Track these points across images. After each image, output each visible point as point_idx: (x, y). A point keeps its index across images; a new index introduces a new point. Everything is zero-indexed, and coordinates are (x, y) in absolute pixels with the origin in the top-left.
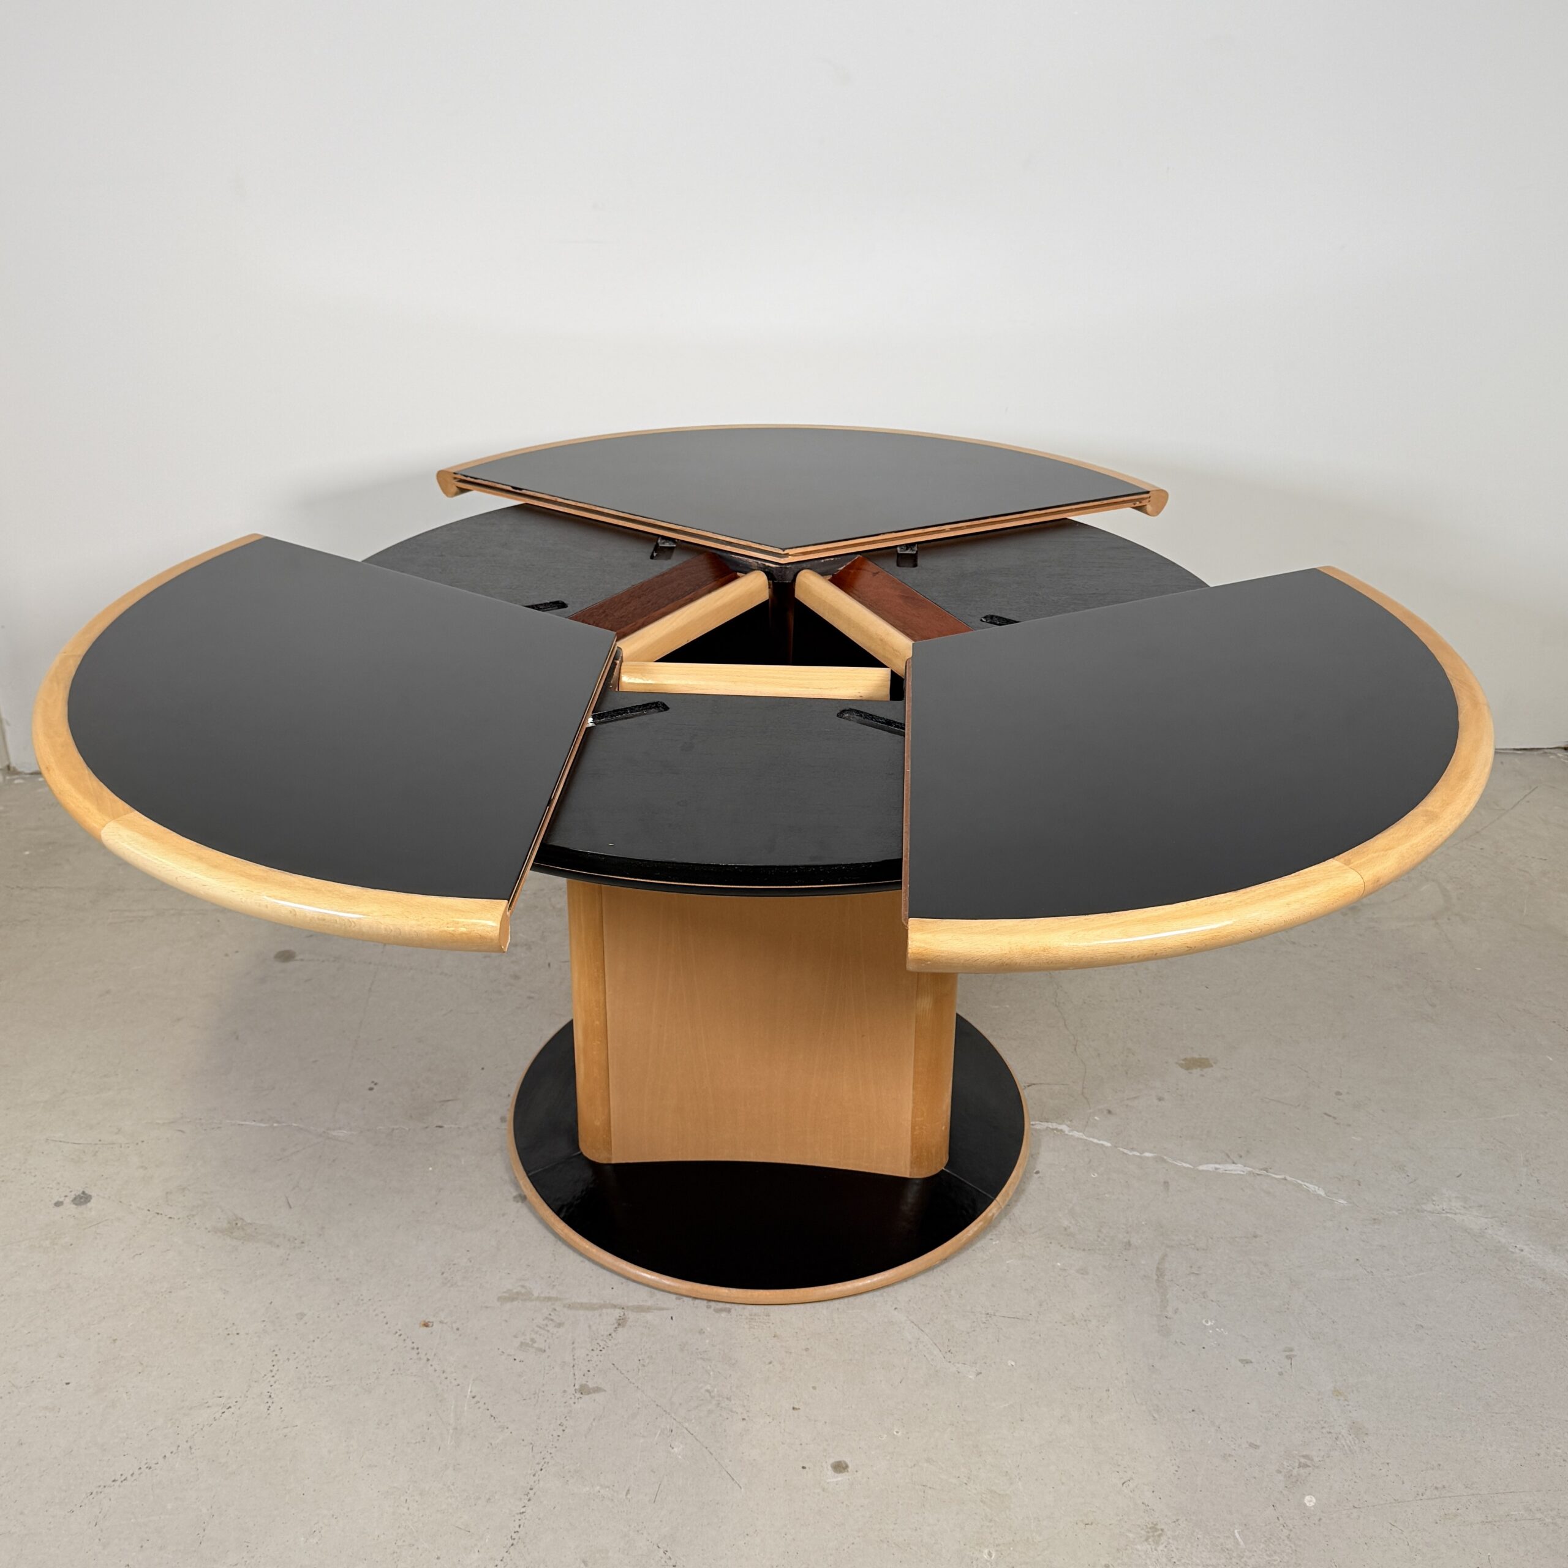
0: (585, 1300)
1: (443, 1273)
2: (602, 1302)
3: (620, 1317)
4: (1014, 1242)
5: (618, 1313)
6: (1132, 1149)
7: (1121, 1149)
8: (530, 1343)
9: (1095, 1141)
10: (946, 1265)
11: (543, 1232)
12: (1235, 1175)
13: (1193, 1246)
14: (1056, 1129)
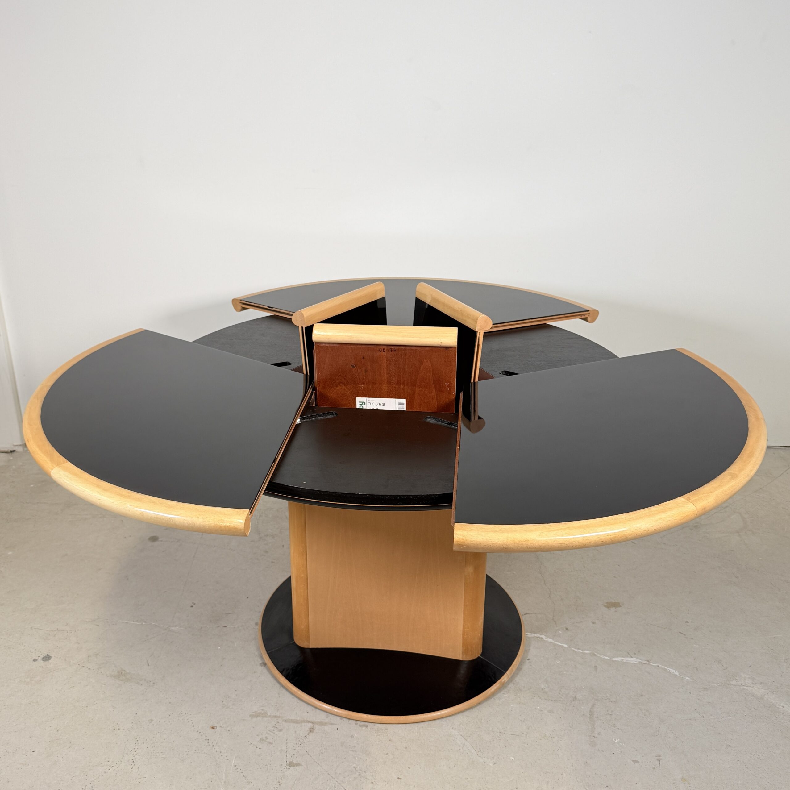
0: (293, 718)
1: (223, 702)
2: (302, 719)
3: (311, 727)
4: (516, 695)
5: (310, 725)
6: (578, 649)
7: (573, 649)
8: (265, 739)
9: (559, 644)
10: (480, 706)
11: (273, 681)
12: (632, 663)
13: (609, 700)
14: (539, 637)
